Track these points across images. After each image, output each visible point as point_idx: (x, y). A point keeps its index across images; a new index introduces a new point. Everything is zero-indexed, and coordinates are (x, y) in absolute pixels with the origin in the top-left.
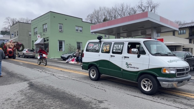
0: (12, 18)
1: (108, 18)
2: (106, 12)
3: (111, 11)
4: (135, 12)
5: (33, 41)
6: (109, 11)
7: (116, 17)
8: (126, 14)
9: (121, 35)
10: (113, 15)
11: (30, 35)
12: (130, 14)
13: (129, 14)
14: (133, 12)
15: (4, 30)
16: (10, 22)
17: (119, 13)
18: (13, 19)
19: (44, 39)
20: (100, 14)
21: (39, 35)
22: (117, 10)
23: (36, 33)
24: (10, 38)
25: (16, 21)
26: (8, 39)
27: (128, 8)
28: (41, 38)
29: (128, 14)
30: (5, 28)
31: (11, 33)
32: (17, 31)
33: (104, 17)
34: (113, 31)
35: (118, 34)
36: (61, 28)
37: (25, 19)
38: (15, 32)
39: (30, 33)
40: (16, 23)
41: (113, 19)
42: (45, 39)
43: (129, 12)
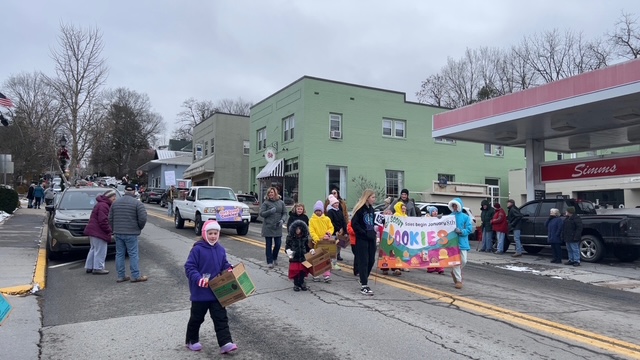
0: (200, 100)
1: (498, 85)
2: (491, 66)
3: (508, 62)
4: (602, 60)
5: (254, 169)
6: (501, 61)
7: (527, 81)
8: (565, 67)
9: (548, 143)
10: (517, 76)
11: (246, 151)
12: (581, 70)
13: (579, 66)
14: (594, 62)
15: (179, 137)
16: (195, 114)
17: (540, 66)
18: (204, 105)
19: (286, 161)
20: (469, 74)
21: (270, 150)
22: (532, 56)
23: (262, 146)
24: (192, 158)
25: (211, 109)
26: (188, 164)
27: (575, 47)
28: (276, 159)
29: (572, 67)
30: (181, 130)
31: (196, 145)
32: (212, 140)
33: (482, 84)
34: (516, 133)
35: (536, 143)
36: (335, 127)
37: (235, 103)
38: (206, 143)
39: (247, 145)
40: (211, 115)
41: (517, 88)
42: (289, 163)
43: (578, 61)
